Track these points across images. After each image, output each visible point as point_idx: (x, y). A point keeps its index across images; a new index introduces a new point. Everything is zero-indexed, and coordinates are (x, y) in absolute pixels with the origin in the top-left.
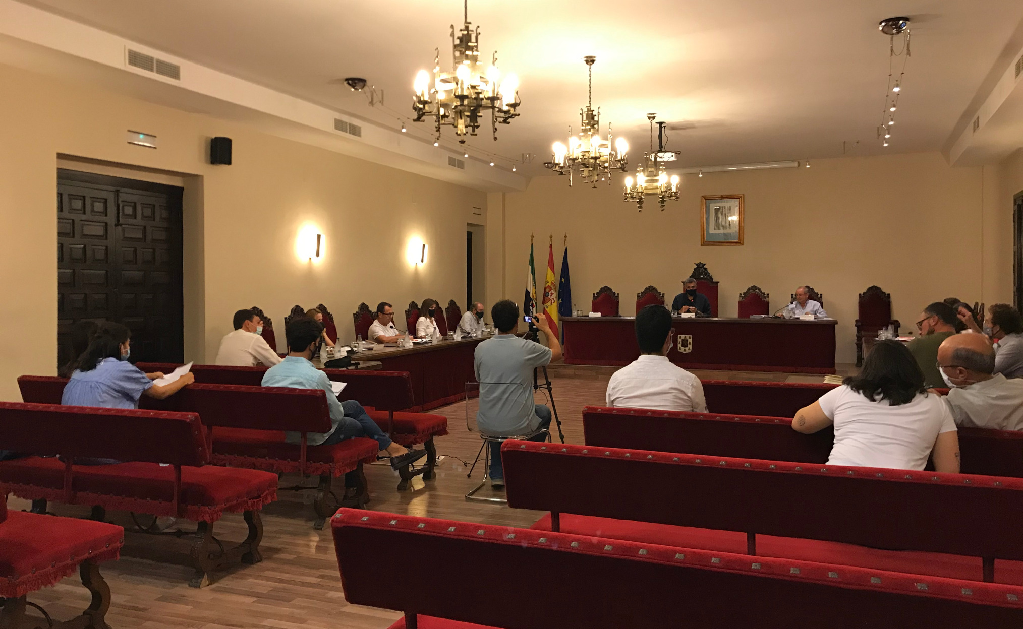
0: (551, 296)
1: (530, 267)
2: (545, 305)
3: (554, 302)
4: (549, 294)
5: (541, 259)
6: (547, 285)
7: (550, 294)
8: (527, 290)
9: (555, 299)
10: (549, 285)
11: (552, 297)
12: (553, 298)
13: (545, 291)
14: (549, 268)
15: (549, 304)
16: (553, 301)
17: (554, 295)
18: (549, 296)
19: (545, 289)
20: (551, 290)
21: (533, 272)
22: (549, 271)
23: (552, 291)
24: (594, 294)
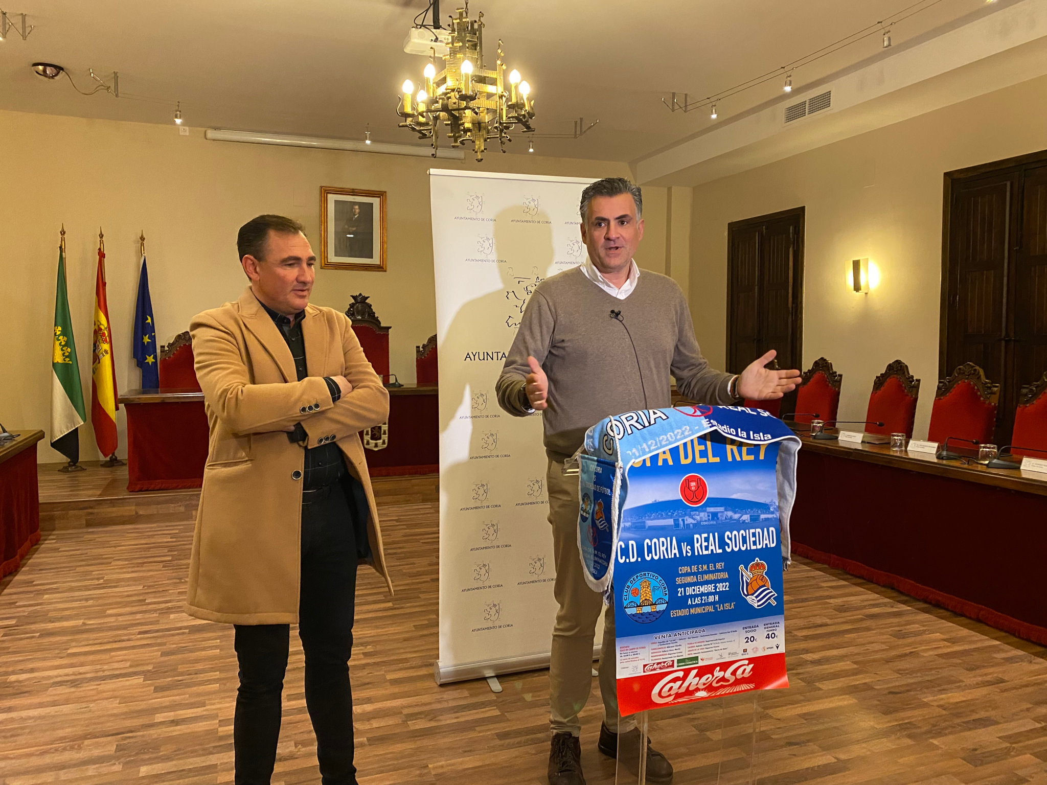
24: (163, 347)
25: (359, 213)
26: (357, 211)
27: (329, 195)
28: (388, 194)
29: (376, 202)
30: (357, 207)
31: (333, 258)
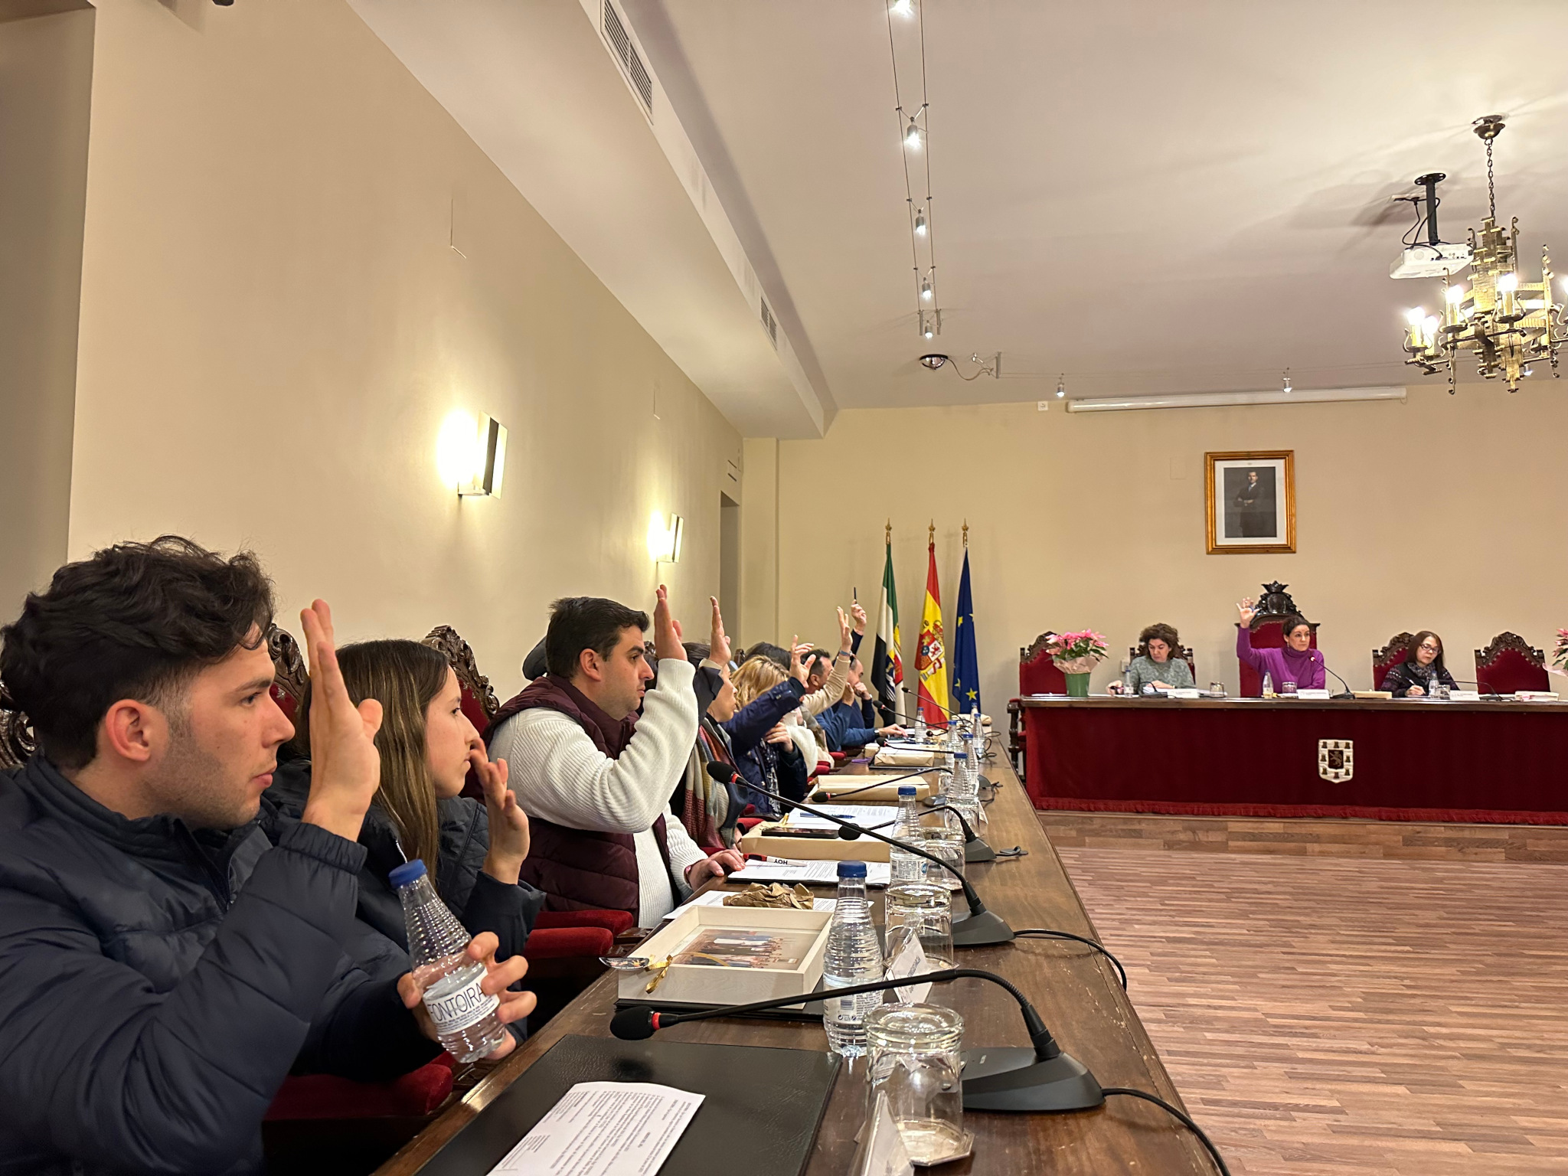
0: (934, 653)
1: (885, 590)
2: (922, 672)
3: (941, 667)
4: (928, 649)
5: (910, 575)
6: (926, 630)
7: (931, 650)
8: (879, 639)
9: (943, 660)
10: (929, 631)
11: (936, 657)
12: (937, 659)
13: (921, 643)
14: (928, 592)
15: (930, 670)
16: (938, 665)
17: (940, 652)
18: (930, 654)
19: (922, 637)
20: (934, 640)
21: (892, 601)
22: (930, 598)
23: (936, 642)
24: (1023, 649)
25: (1257, 481)
26: (1254, 478)
27: (1217, 463)
28: (1296, 455)
29: (1279, 465)
30: (1253, 474)
31: (1223, 541)
